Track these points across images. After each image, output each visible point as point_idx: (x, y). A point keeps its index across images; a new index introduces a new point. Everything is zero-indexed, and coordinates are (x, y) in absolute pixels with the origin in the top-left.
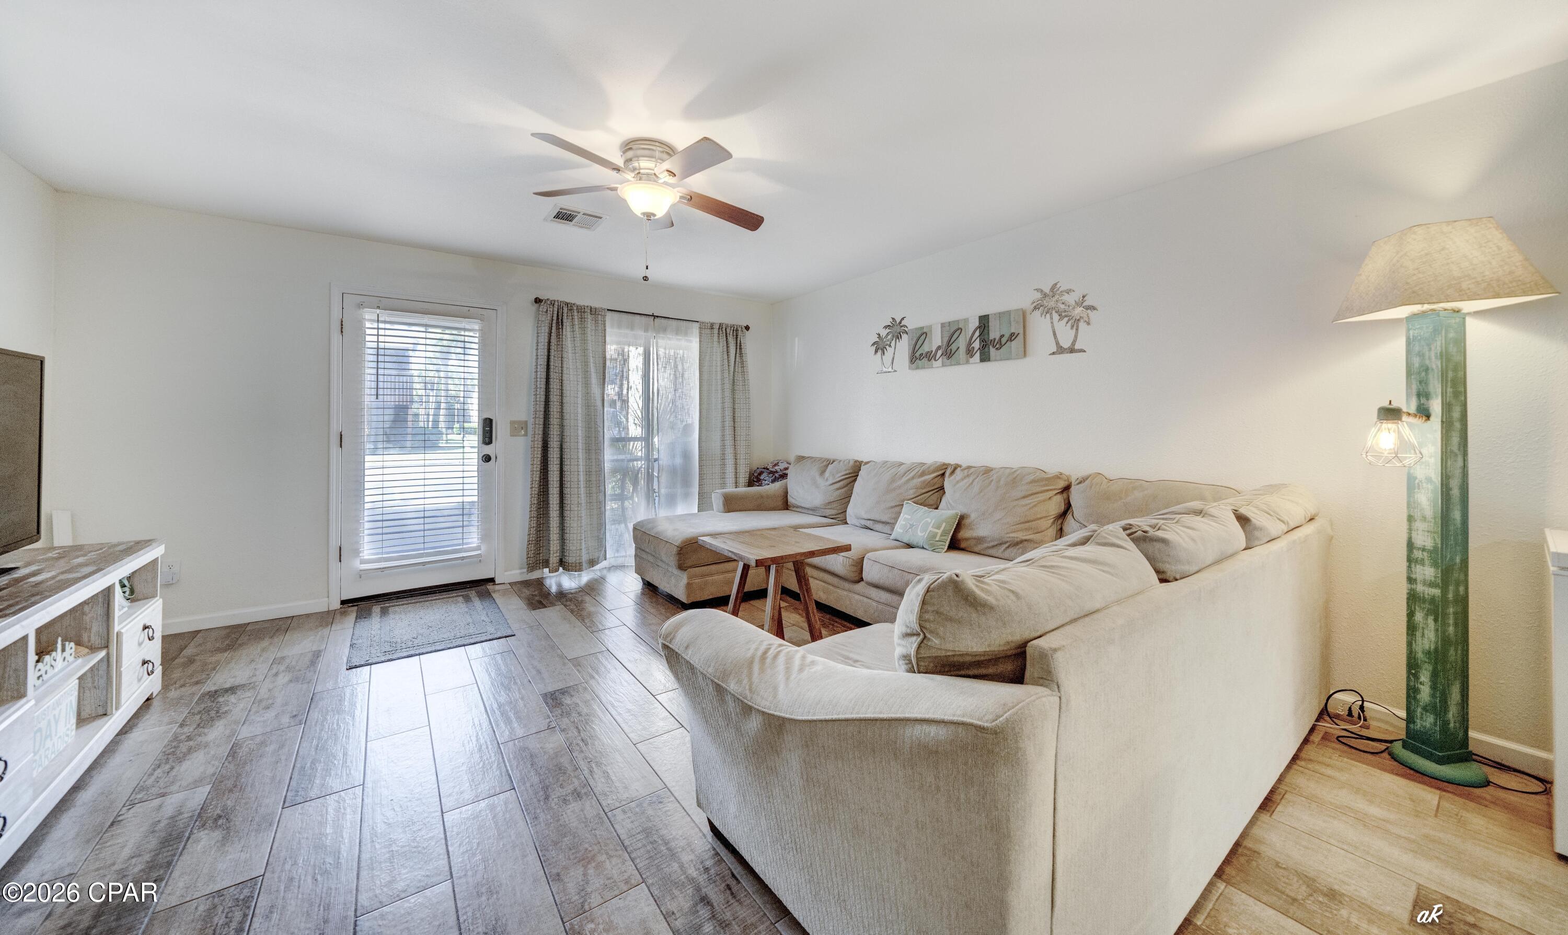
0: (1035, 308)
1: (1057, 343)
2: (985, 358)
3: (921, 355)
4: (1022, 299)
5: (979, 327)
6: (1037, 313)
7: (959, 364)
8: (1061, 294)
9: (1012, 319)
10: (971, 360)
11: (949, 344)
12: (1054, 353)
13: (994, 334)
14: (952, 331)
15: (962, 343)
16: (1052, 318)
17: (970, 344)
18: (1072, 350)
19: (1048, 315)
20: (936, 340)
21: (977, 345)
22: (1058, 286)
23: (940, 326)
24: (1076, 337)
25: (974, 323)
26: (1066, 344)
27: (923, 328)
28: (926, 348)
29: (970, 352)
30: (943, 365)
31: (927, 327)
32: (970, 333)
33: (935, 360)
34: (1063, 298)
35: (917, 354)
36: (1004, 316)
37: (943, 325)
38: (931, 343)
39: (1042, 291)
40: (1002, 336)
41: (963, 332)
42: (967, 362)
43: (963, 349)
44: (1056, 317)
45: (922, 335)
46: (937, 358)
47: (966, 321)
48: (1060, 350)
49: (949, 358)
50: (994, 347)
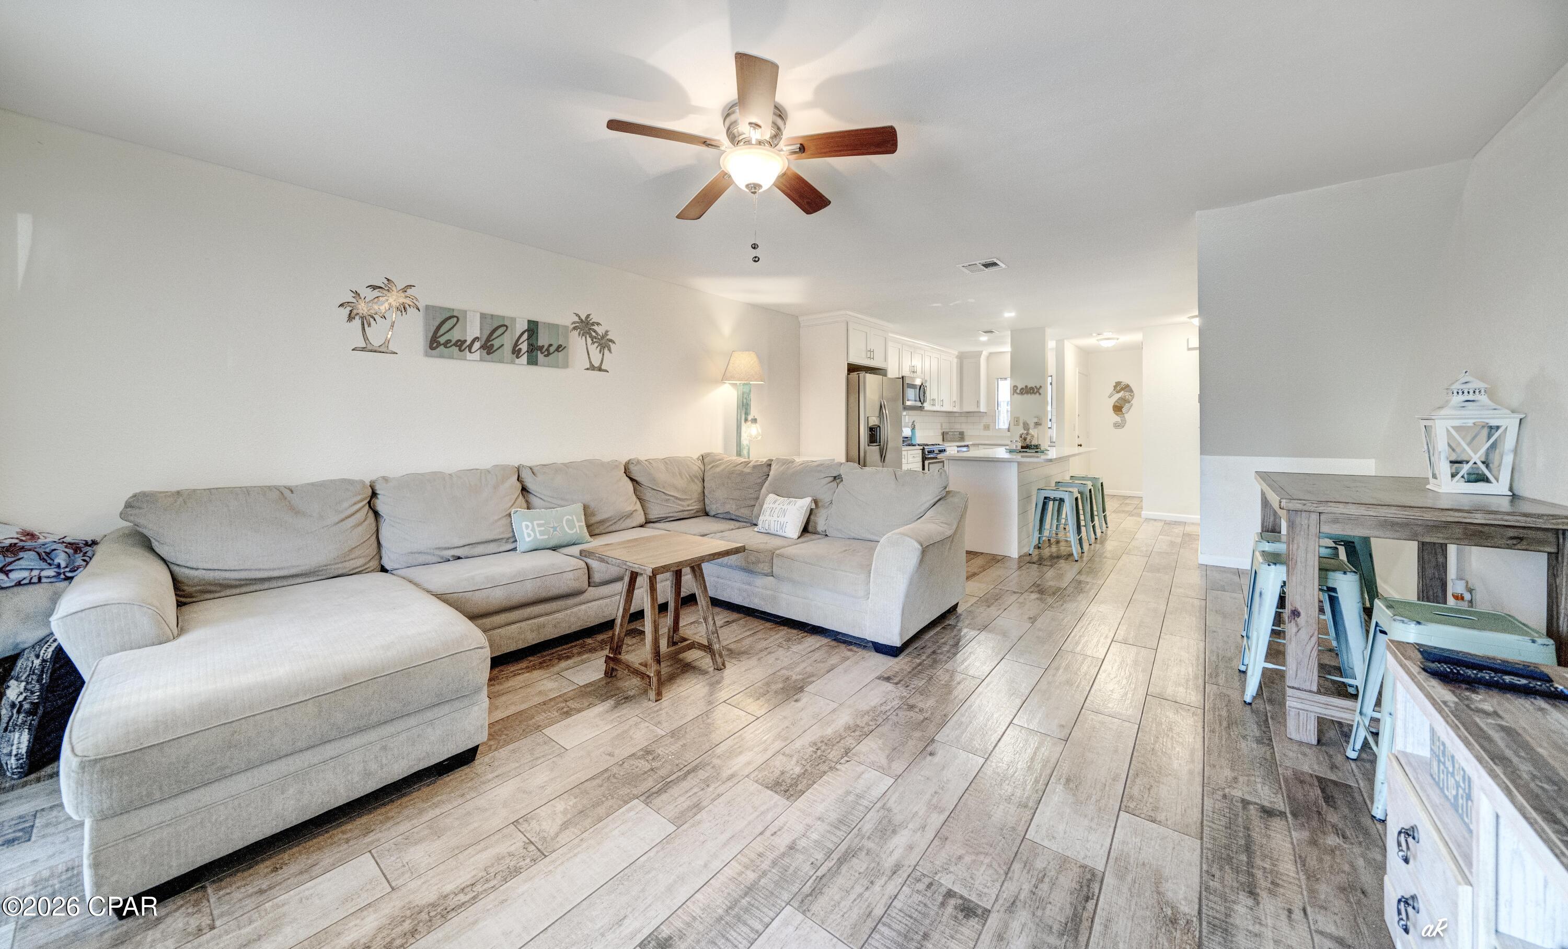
0: (575, 328)
1: (590, 362)
2: (532, 361)
3: (449, 341)
4: (567, 320)
5: (527, 330)
6: (576, 333)
7: (503, 362)
8: (593, 324)
9: (560, 333)
10: (517, 361)
11: (489, 339)
12: (587, 369)
13: (543, 341)
14: (495, 326)
15: (507, 341)
16: (586, 341)
17: (516, 344)
18: (600, 369)
19: (584, 338)
20: (473, 330)
21: (524, 347)
22: (591, 317)
23: (478, 316)
24: (603, 359)
25: (521, 326)
26: (596, 364)
27: (453, 310)
28: (455, 335)
29: (516, 352)
30: (481, 360)
31: (459, 310)
32: (518, 335)
33: (470, 352)
34: (593, 327)
35: (442, 340)
36: (554, 327)
37: (483, 316)
38: (464, 330)
39: (579, 317)
40: (551, 345)
41: (509, 329)
42: (512, 362)
43: (508, 347)
44: (589, 340)
45: (451, 318)
46: (473, 350)
47: (513, 320)
48: (592, 368)
49: (488, 353)
50: (542, 353)
